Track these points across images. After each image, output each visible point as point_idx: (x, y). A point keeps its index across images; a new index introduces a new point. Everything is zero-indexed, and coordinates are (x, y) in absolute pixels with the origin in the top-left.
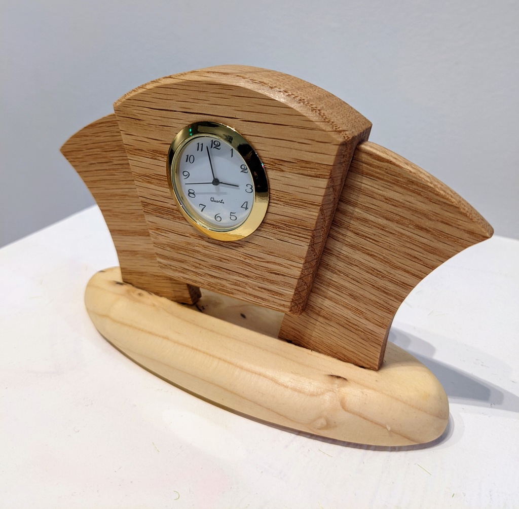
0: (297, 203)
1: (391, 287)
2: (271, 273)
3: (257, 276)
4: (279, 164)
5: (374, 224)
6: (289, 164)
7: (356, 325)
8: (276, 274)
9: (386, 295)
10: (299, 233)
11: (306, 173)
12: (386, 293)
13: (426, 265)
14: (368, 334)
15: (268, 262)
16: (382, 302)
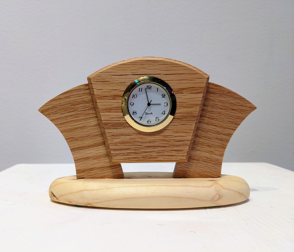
0: (190, 106)
1: (224, 137)
2: (177, 141)
3: (170, 145)
4: (181, 91)
5: (216, 112)
6: (185, 90)
7: (211, 159)
8: (179, 141)
9: (222, 141)
10: (191, 119)
11: (193, 92)
12: (222, 140)
13: (236, 124)
14: (216, 161)
15: (175, 137)
16: (221, 145)
